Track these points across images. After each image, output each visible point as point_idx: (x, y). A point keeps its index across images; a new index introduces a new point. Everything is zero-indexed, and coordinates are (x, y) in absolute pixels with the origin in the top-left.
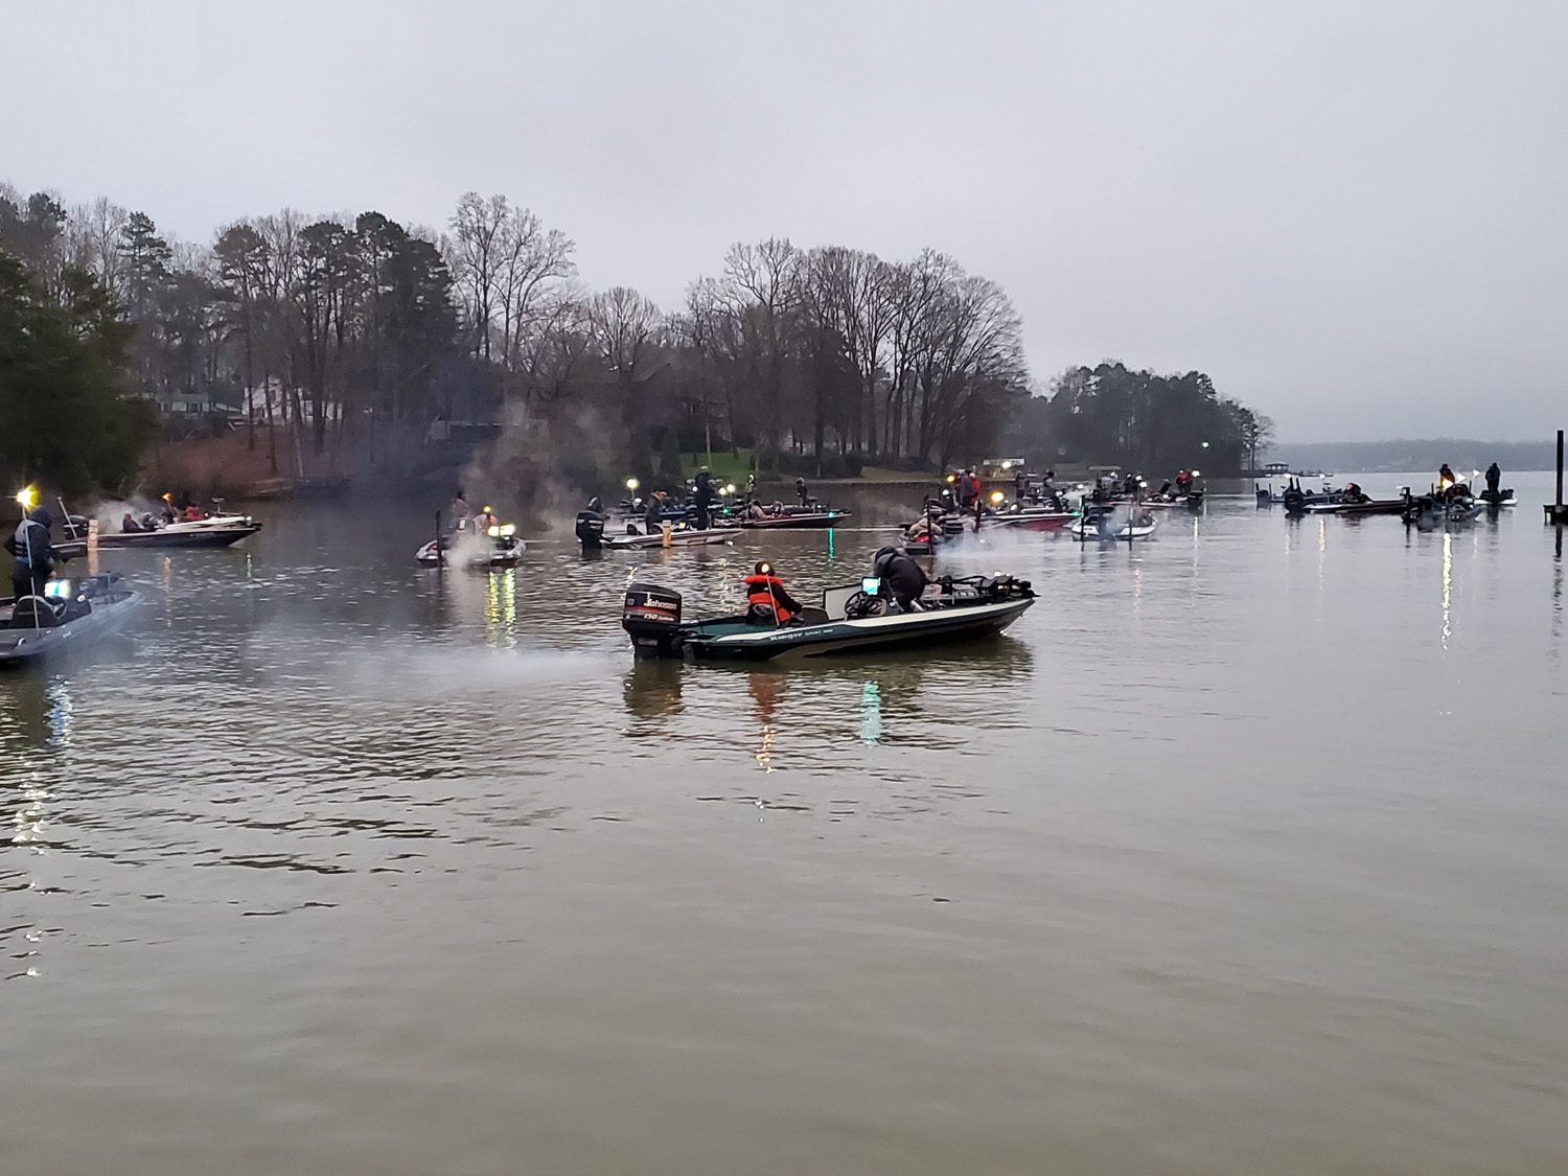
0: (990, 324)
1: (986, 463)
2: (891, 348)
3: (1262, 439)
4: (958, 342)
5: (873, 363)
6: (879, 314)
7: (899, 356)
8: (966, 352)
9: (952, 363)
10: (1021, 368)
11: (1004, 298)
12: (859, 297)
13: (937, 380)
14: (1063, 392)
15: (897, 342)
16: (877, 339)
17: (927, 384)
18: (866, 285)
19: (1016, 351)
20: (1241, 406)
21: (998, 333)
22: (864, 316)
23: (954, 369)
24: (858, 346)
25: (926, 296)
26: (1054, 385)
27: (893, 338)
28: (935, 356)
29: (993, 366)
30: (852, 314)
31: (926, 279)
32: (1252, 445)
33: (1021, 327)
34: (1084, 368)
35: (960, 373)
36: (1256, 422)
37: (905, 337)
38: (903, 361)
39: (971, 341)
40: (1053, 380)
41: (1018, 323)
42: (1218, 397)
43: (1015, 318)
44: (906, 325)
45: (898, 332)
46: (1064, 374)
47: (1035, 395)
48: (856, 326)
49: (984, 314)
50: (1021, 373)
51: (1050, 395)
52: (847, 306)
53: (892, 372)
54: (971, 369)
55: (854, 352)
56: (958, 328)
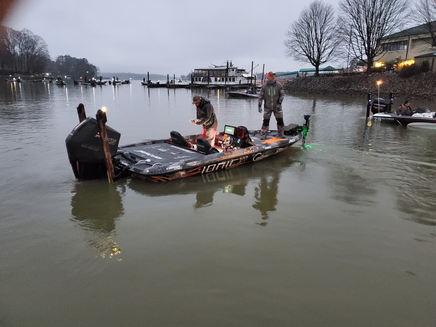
0: (41, 45)
1: (43, 74)
2: (18, 48)
3: (98, 72)
4: (34, 48)
5: (14, 51)
6: (15, 41)
7: (20, 50)
8: (36, 50)
9: (33, 53)
10: (48, 55)
11: (43, 40)
12: (9, 37)
13: (30, 56)
14: (58, 60)
15: (19, 47)
16: (14, 46)
17: (28, 57)
18: (11, 34)
19: (47, 51)
20: (93, 65)
21: (42, 47)
22: (11, 41)
23: (33, 54)
24: (10, 47)
25: (25, 38)
26: (56, 59)
27: (18, 46)
28: (29, 51)
29: (42, 54)
30: (8, 40)
31: (25, 34)
32: (96, 72)
33: (47, 46)
34: (62, 56)
35: (35, 55)
36: (96, 68)
37: (21, 46)
38: (21, 51)
39: (37, 48)
40: (55, 58)
41: (47, 45)
42: (89, 63)
43: (46, 44)
44: (21, 44)
45: (19, 45)
46: (58, 57)
47: (52, 60)
48: (9, 43)
49: (39, 43)
50: (49, 56)
51: (55, 61)
52: (7, 39)
53: (19, 53)
54: (37, 54)
55: (9, 48)
56: (33, 45)
